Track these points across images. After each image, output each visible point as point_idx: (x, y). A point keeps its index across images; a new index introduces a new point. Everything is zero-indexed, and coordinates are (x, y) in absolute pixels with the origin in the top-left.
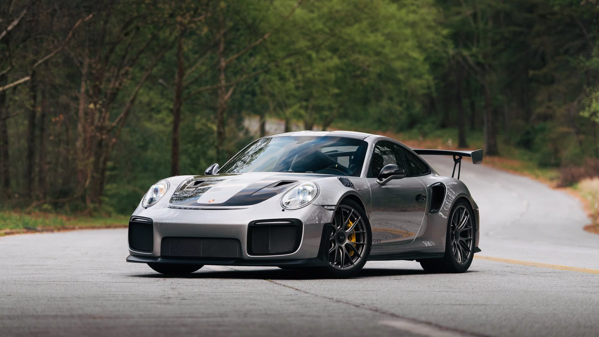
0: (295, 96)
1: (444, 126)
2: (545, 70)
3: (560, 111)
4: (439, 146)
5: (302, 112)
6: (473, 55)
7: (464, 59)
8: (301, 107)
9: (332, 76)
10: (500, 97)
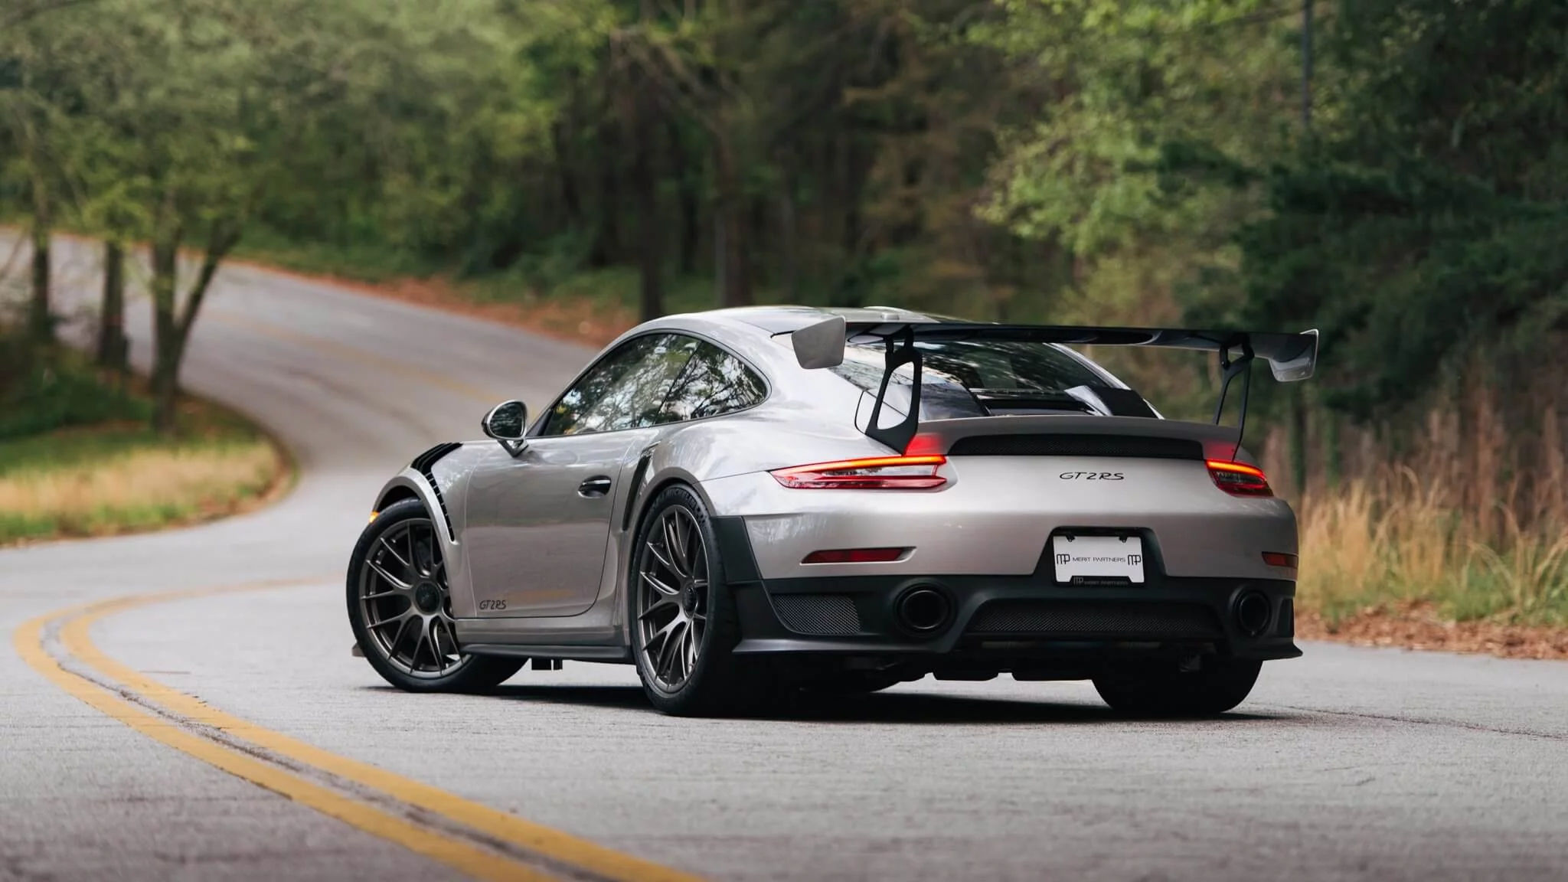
0: (114, 161)
1: (599, 260)
2: (892, 88)
3: (939, 212)
4: (583, 320)
5: (136, 209)
6: (683, 45)
7: (656, 53)
8: (133, 194)
9: (230, 99)
10: (770, 173)
